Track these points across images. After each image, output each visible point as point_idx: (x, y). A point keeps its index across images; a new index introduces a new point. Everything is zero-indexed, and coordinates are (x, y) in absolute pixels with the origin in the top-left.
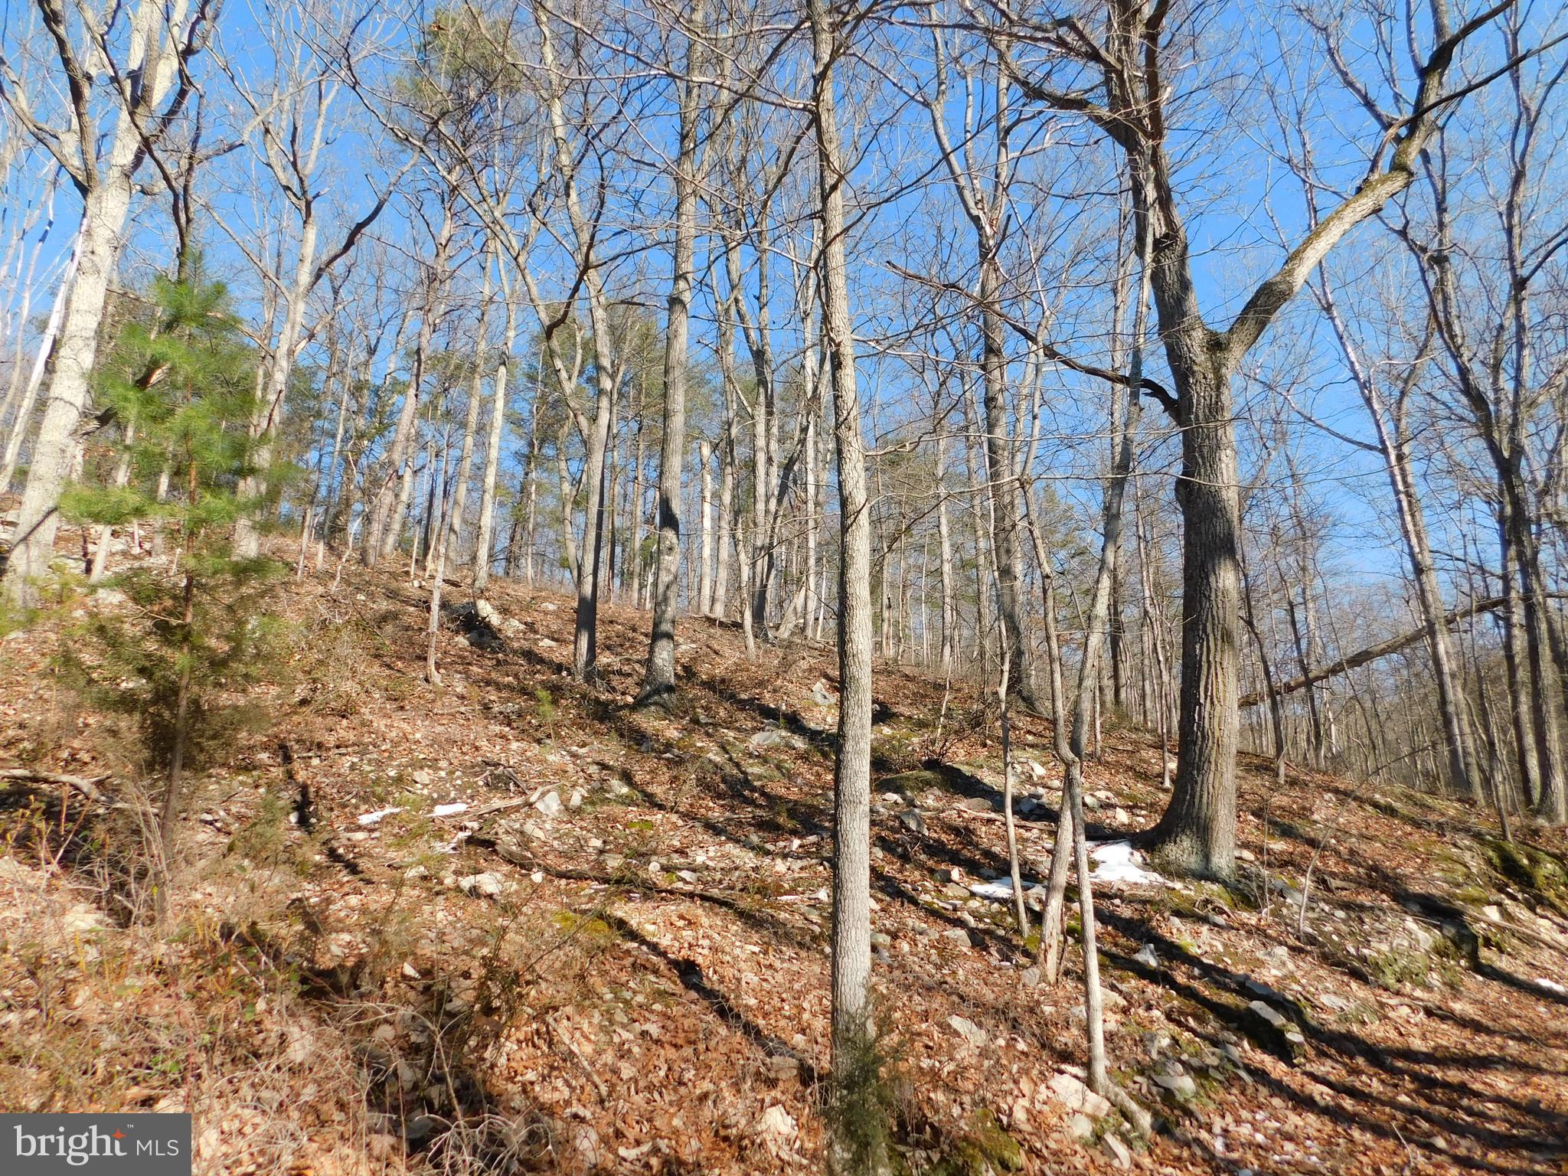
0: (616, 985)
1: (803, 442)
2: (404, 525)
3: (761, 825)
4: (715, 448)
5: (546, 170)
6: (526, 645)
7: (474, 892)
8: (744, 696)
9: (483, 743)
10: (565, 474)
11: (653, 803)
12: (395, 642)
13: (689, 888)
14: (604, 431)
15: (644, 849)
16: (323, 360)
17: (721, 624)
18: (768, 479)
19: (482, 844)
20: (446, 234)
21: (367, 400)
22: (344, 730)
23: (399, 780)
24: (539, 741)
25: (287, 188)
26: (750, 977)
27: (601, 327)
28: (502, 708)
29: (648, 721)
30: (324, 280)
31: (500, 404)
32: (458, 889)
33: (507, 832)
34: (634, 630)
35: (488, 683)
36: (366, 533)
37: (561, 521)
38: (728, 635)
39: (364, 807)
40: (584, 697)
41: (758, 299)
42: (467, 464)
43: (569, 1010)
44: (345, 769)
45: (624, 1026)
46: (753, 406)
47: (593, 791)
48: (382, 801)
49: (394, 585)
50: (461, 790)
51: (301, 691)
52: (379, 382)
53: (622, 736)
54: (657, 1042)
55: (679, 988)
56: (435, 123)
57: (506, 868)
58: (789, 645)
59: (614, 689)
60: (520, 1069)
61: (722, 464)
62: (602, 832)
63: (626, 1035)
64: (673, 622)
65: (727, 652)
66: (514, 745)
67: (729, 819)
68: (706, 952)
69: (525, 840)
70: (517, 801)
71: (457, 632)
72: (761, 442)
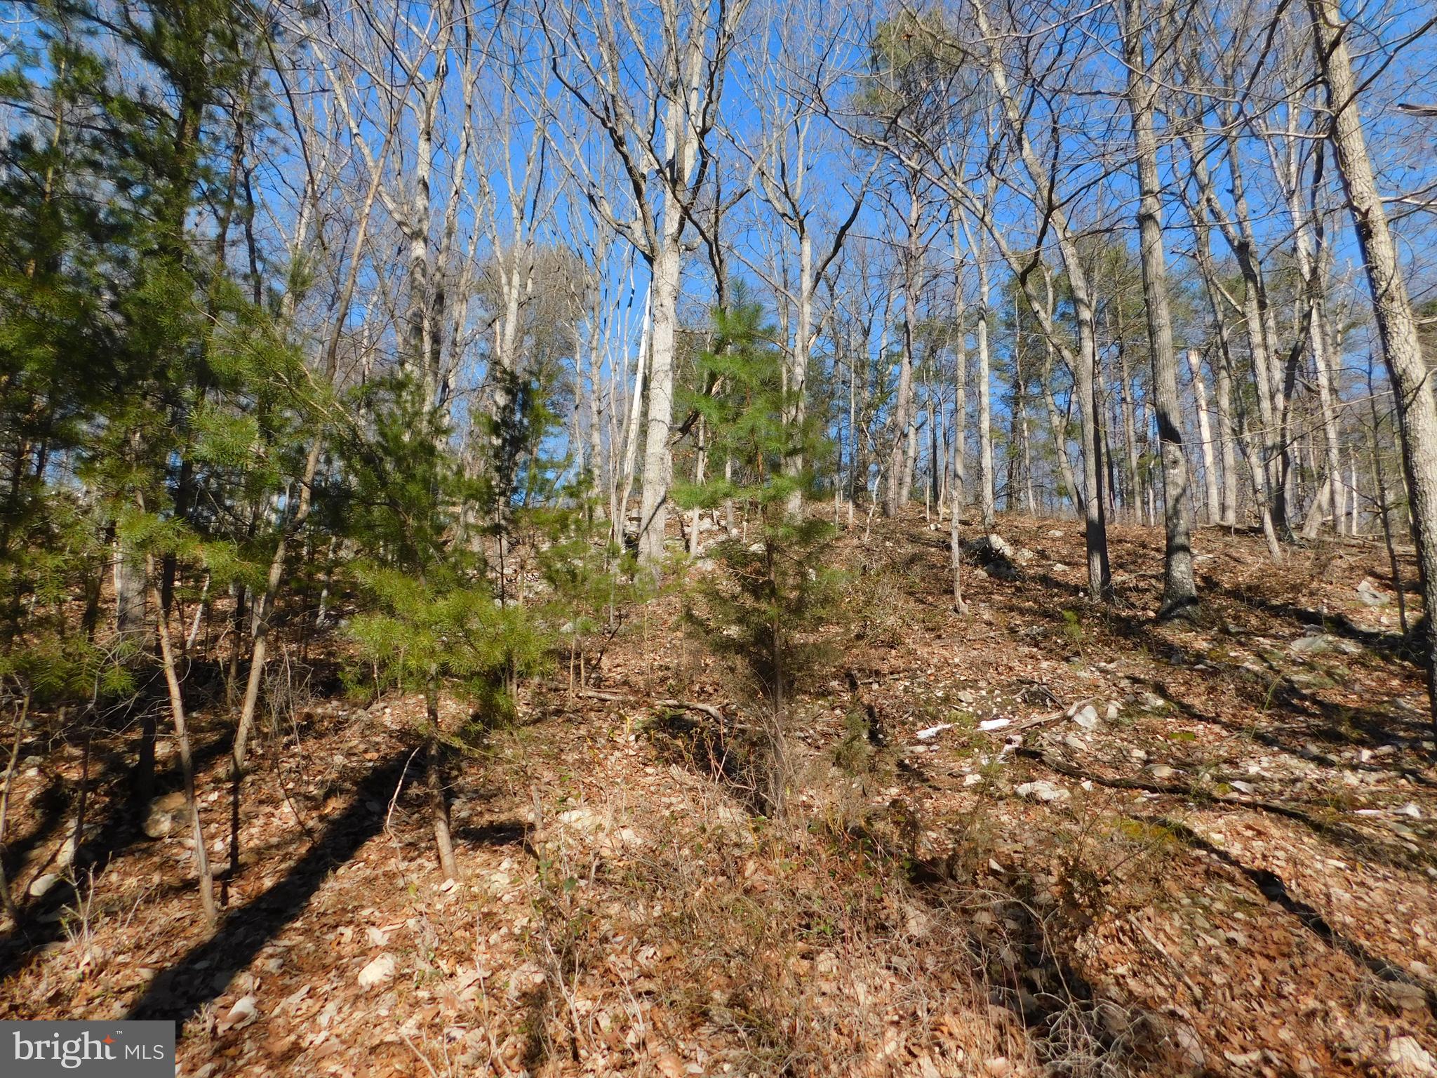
0: (1189, 889)
1: (1305, 329)
2: (913, 476)
3: (1318, 735)
4: (1204, 355)
5: (995, 129)
6: (1041, 571)
7: (1031, 799)
8: (1274, 602)
9: (1015, 664)
10: (1052, 407)
11: (1190, 713)
12: (923, 580)
13: (1244, 798)
14: (1090, 361)
15: (1189, 760)
16: (829, 349)
17: (1237, 531)
18: (1270, 374)
19: (1029, 756)
20: (914, 215)
21: (868, 375)
22: (894, 659)
23: (946, 699)
24: (1067, 660)
25: (784, 215)
26: (1340, 893)
27: (1072, 262)
28: (1028, 631)
29: (1174, 634)
30: (822, 283)
31: (984, 355)
32: (1016, 794)
33: (1051, 744)
34: (1144, 546)
35: (1011, 609)
36: (884, 489)
37: (1054, 452)
38: (1246, 541)
39: (920, 724)
40: (1105, 615)
41: (1232, 191)
42: (962, 416)
43: (1150, 911)
44: (900, 692)
45: (1207, 932)
46: (1243, 304)
47: (1127, 704)
48: (934, 719)
49: (914, 531)
50: (1002, 707)
51: (855, 628)
52: (876, 357)
53: (1150, 650)
54: (1248, 951)
55: (1260, 899)
56: (895, 121)
57: (1054, 778)
58: (1319, 545)
59: (1133, 606)
60: (1111, 963)
61: (1215, 371)
62: (1143, 744)
63: (1211, 941)
64: (1187, 534)
65: (1249, 559)
66: (1045, 664)
67: (1279, 729)
68: (1283, 864)
69: (1069, 752)
70: (1055, 715)
71: (976, 566)
72: (1257, 338)
